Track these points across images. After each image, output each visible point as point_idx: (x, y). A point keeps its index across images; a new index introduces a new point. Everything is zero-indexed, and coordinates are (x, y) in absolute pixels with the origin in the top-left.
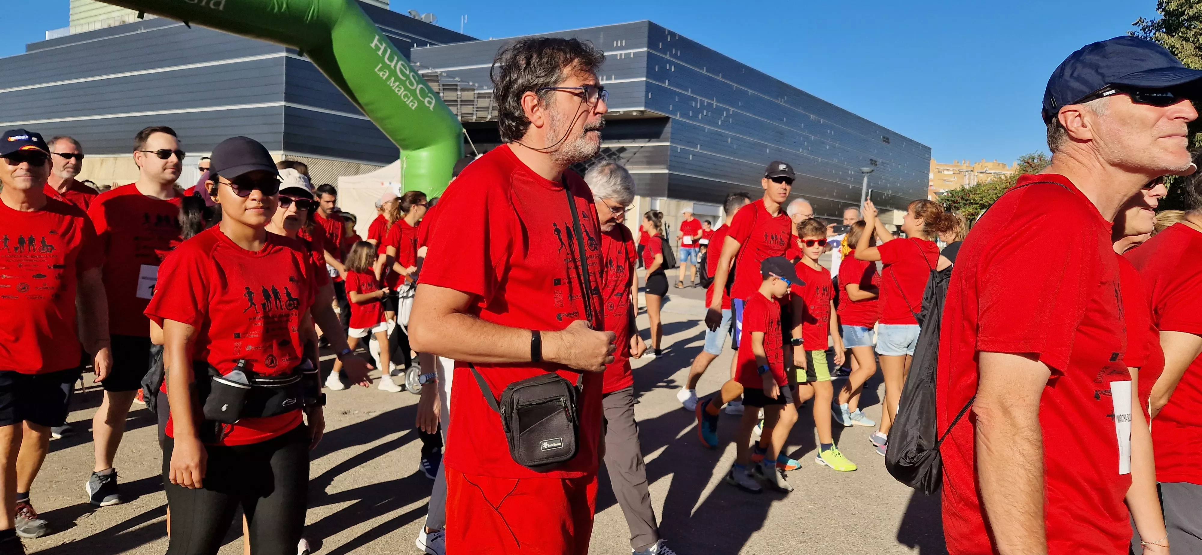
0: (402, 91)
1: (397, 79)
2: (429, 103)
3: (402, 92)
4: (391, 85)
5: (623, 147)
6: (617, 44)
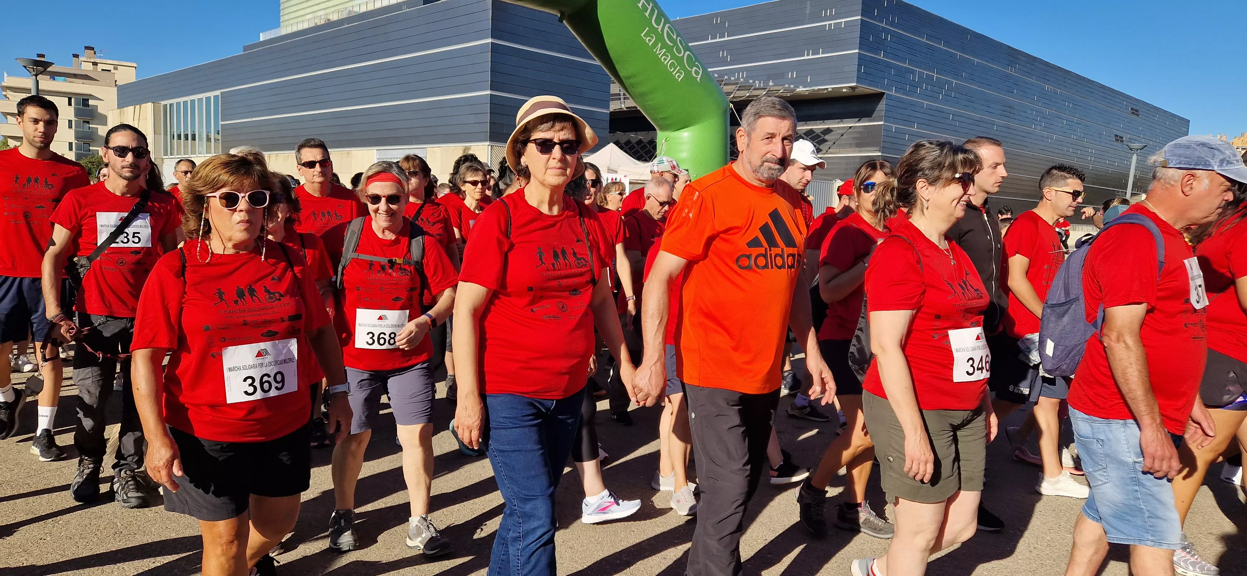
0: (668, 59)
1: (664, 45)
2: (697, 73)
3: (668, 61)
4: (658, 53)
5: (828, 128)
6: (826, 13)
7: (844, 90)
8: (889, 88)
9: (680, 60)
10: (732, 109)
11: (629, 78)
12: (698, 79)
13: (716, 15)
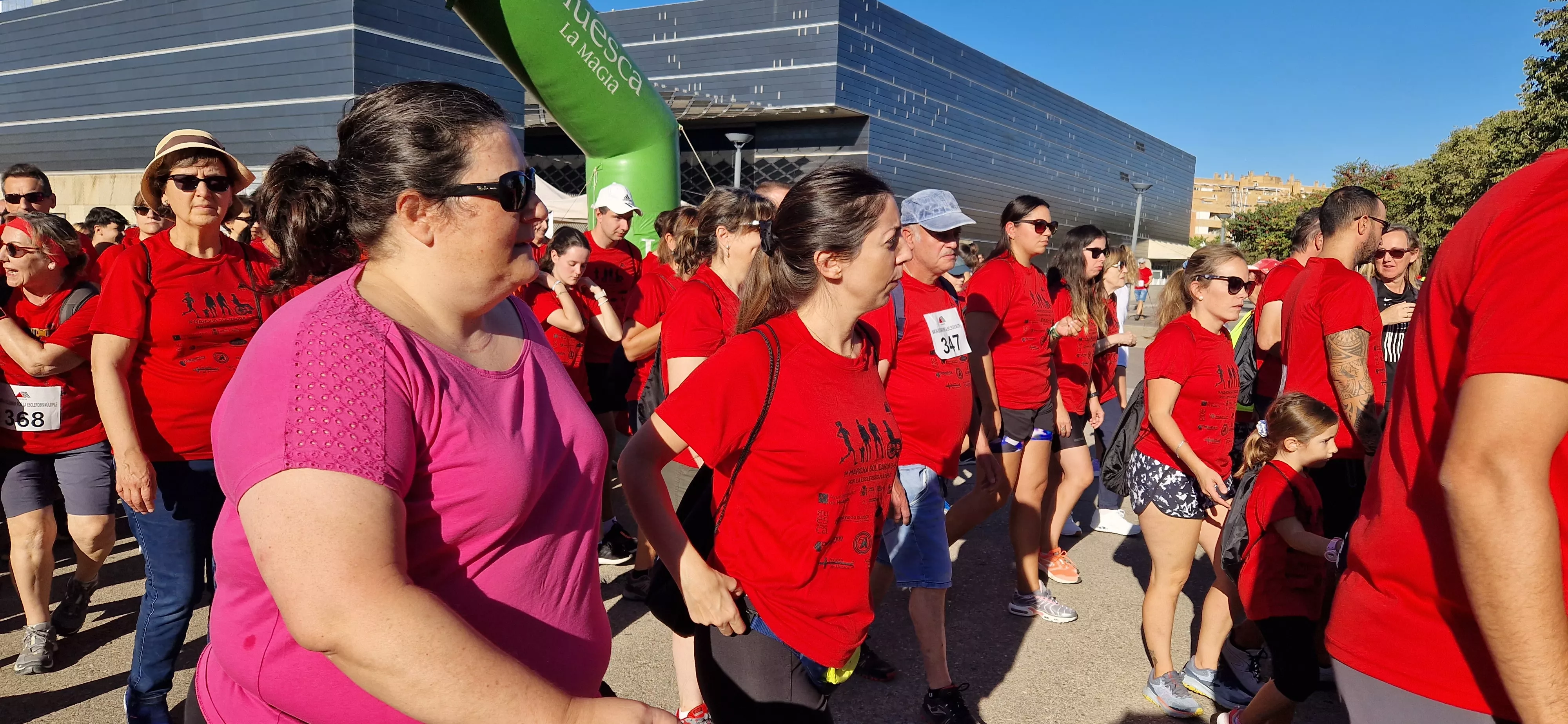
0: (597, 65)
1: (591, 47)
2: (635, 84)
3: (597, 68)
4: (583, 56)
5: (804, 157)
6: (797, 15)
7: (822, 111)
8: (873, 109)
9: (613, 67)
10: (681, 132)
11: (544, 87)
12: (637, 93)
13: (662, 9)
